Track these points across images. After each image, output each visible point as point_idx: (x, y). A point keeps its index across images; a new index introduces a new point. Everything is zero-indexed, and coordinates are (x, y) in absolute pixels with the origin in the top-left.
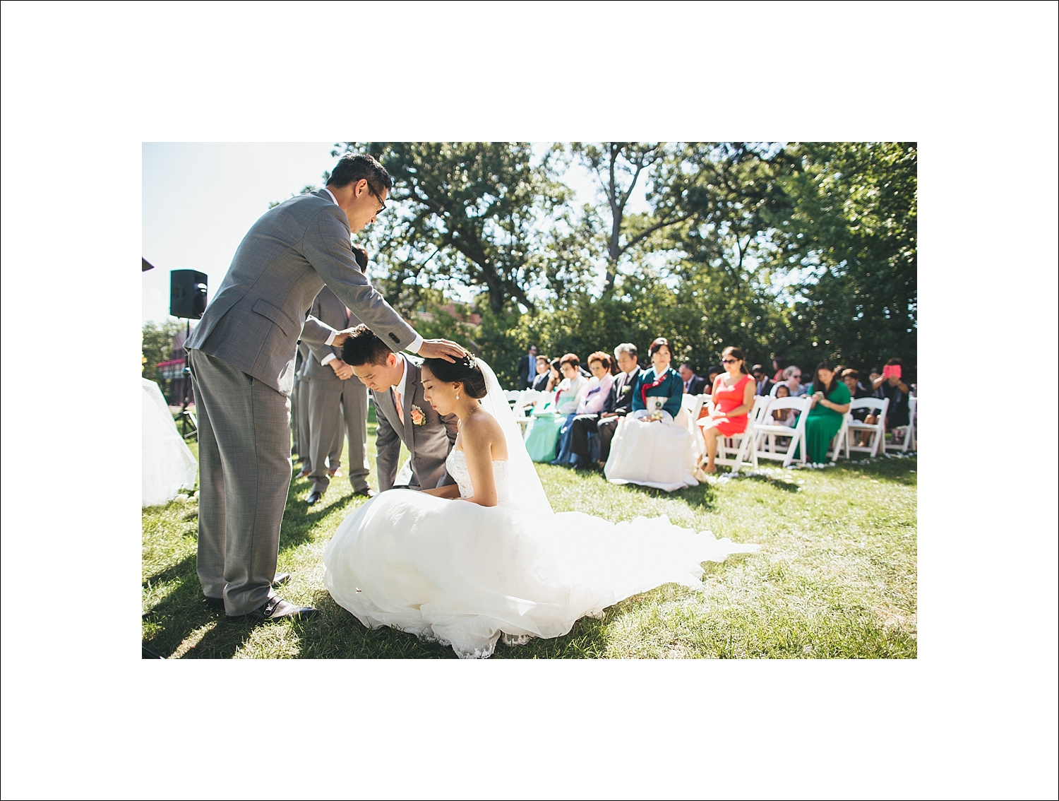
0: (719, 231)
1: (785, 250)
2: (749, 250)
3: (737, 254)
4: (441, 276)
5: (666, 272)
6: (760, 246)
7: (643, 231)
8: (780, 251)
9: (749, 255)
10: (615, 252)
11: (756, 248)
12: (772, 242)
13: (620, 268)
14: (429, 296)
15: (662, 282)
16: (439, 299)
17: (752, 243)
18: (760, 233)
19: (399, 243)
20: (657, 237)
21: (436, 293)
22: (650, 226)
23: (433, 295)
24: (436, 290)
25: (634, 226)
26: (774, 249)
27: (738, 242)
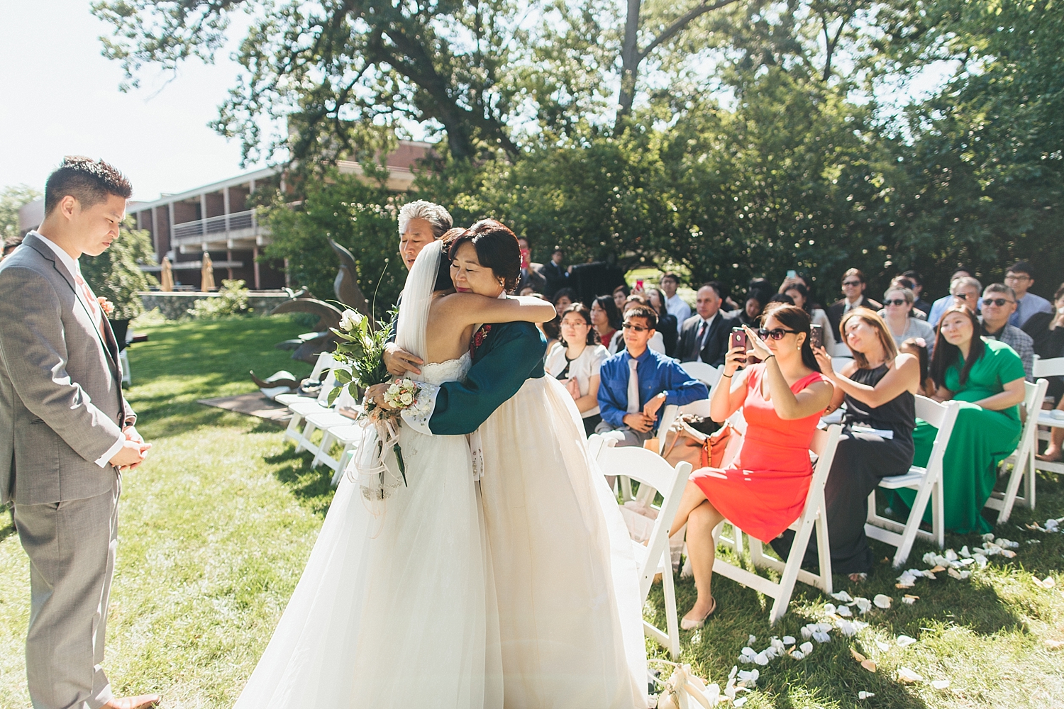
0: (796, 14)
1: (897, 36)
2: (842, 41)
3: (824, 50)
4: (382, 107)
5: (716, 82)
6: (859, 33)
7: (676, 21)
8: (890, 38)
9: (842, 48)
10: (632, 56)
11: (853, 36)
12: (877, 25)
13: (641, 82)
14: (366, 139)
15: (712, 97)
16: (381, 143)
17: (846, 29)
18: (859, 12)
19: (309, 59)
20: (698, 30)
21: (376, 133)
22: (687, 12)
23: (371, 137)
24: (376, 128)
25: (661, 15)
26: (879, 35)
27: (825, 28)
